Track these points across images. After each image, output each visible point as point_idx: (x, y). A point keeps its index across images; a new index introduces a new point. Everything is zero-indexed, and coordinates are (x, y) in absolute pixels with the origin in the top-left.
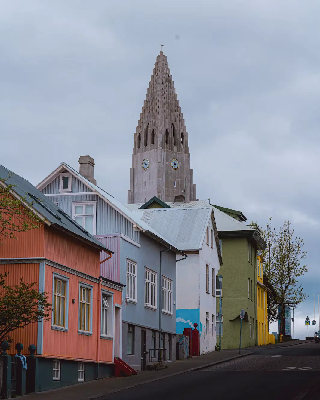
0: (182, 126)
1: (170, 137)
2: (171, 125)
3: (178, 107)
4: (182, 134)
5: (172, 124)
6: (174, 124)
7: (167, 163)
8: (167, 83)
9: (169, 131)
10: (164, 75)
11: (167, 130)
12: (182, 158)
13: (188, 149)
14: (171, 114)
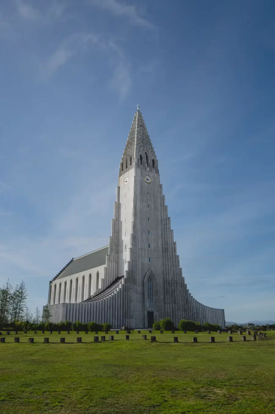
0: (153, 155)
1: (144, 161)
2: (144, 153)
3: (150, 143)
4: (153, 160)
5: (146, 153)
6: (147, 153)
7: (142, 178)
8: (142, 127)
9: (142, 156)
10: (139, 123)
11: (141, 156)
12: (154, 176)
13: (158, 170)
14: (145, 146)
